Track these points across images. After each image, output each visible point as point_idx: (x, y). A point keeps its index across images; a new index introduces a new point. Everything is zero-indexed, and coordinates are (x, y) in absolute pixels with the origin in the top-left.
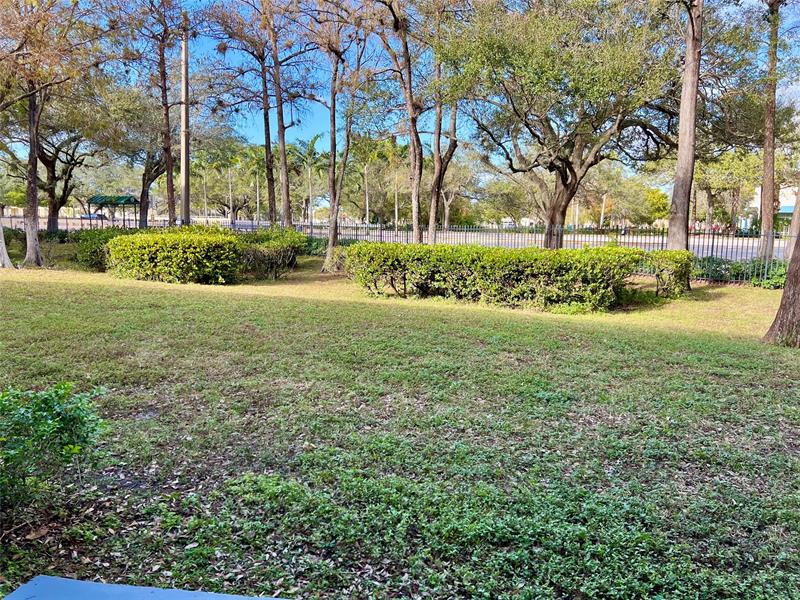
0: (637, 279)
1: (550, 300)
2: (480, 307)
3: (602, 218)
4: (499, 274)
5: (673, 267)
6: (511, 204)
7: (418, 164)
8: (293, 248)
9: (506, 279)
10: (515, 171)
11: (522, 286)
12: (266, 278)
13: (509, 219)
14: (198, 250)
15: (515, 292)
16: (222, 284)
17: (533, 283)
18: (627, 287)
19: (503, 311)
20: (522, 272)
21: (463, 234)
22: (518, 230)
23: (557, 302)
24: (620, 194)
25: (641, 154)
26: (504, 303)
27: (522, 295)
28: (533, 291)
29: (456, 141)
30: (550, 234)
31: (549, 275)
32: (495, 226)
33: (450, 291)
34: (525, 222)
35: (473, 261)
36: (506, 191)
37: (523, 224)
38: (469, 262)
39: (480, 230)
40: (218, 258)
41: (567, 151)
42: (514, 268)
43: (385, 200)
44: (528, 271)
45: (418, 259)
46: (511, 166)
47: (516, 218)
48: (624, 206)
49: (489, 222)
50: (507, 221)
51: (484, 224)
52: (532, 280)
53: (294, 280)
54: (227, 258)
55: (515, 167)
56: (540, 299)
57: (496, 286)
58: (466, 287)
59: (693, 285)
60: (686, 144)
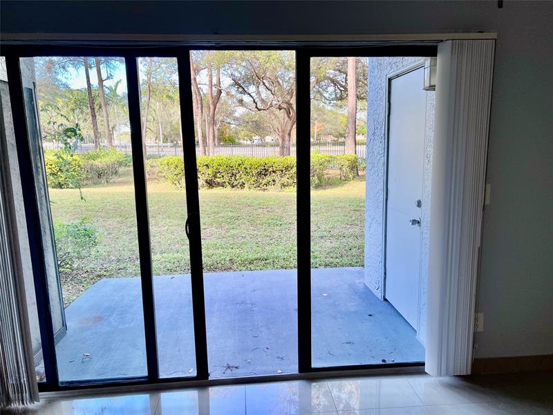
0: (331, 172)
1: (284, 185)
2: (246, 191)
3: (315, 135)
4: (255, 172)
5: (347, 163)
6: (258, 127)
7: (199, 106)
8: (118, 162)
9: (260, 174)
10: (260, 110)
11: (269, 178)
12: (101, 183)
13: (257, 137)
14: (53, 166)
15: (264, 181)
16: (72, 188)
17: (274, 176)
18: (325, 176)
19: (259, 193)
20: (266, 170)
21: (230, 149)
22: (264, 145)
23: (287, 186)
24: (325, 120)
25: (333, 96)
26: (259, 188)
27: (269, 183)
28: (274, 181)
29: (221, 90)
30: (283, 147)
31: (282, 171)
32: (249, 142)
33: (227, 183)
34: (268, 139)
35: (239, 165)
36: (255, 119)
37: (267, 141)
38: (237, 165)
39: (240, 145)
40: (67, 170)
41: (289, 97)
42: (263, 168)
43: (172, 126)
44: (271, 169)
45: (207, 165)
46: (257, 107)
47: (262, 138)
48: (328, 127)
49: (244, 140)
50: (256, 138)
51: (242, 141)
52: (273, 174)
53: (120, 183)
54: (74, 170)
55: (259, 108)
56: (278, 184)
57: (253, 179)
58: (236, 180)
59: (360, 173)
60: (352, 94)
